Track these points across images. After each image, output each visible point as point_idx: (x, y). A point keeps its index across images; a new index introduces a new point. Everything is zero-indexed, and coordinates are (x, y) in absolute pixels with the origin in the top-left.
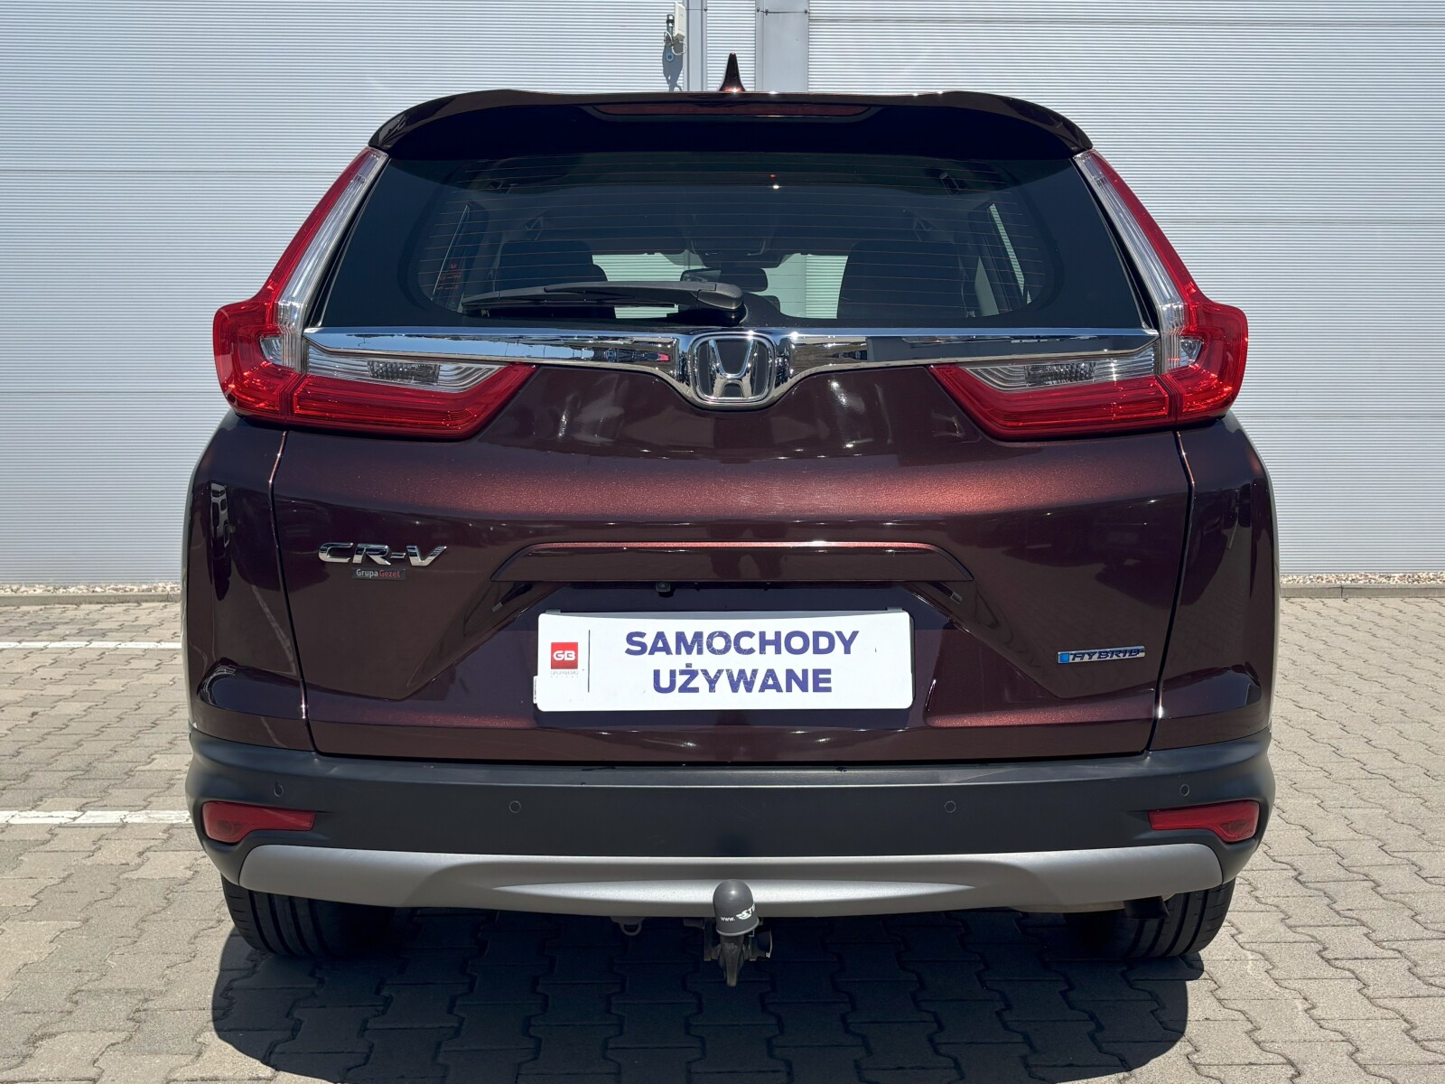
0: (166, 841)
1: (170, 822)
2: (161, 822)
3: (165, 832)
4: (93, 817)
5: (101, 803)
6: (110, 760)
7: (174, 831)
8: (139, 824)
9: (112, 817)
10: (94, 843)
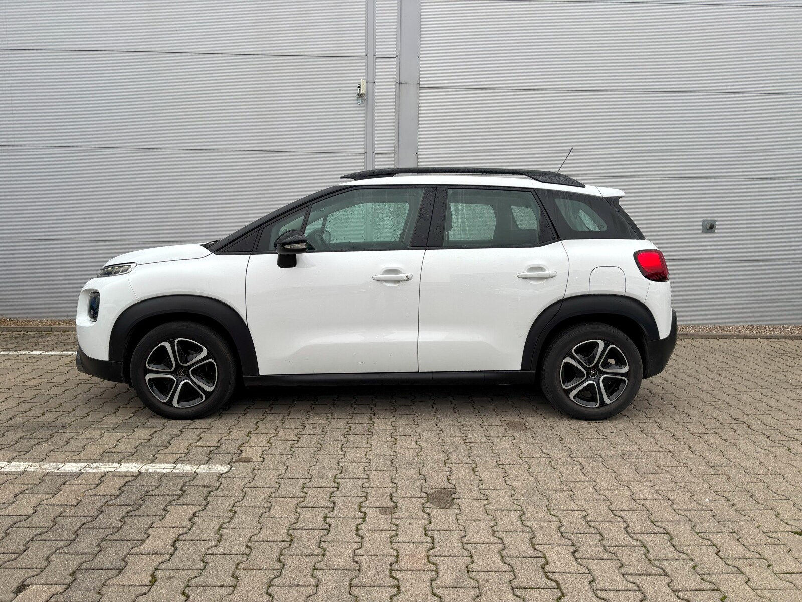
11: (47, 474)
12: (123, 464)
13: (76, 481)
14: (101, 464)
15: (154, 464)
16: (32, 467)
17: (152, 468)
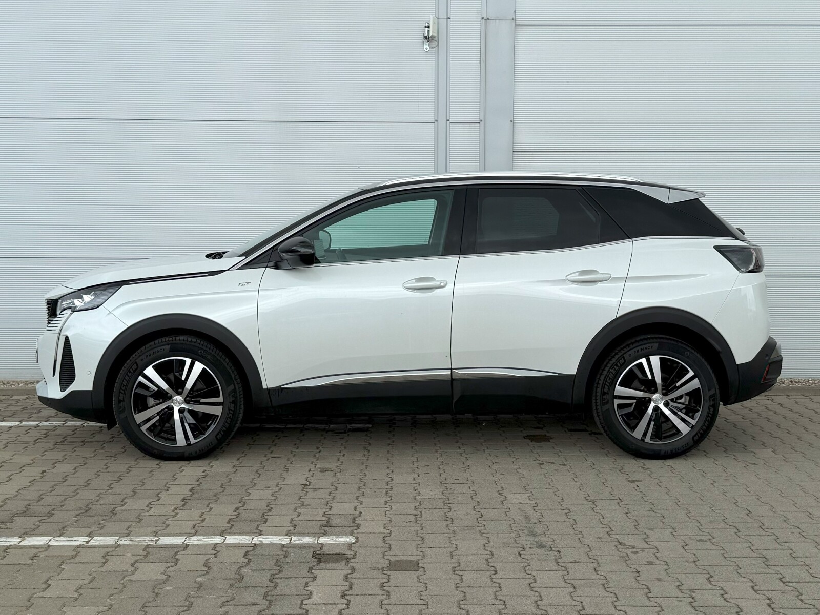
0: (146, 556)
1: (146, 544)
2: (140, 544)
3: (144, 550)
4: (97, 541)
5: (100, 532)
6: (99, 503)
7: (149, 550)
8: (127, 545)
9: (110, 540)
10: (104, 557)
11: (148, 546)
12: (228, 537)
13: (188, 551)
14: (202, 537)
15: (265, 537)
16: (124, 541)
17: (266, 540)
